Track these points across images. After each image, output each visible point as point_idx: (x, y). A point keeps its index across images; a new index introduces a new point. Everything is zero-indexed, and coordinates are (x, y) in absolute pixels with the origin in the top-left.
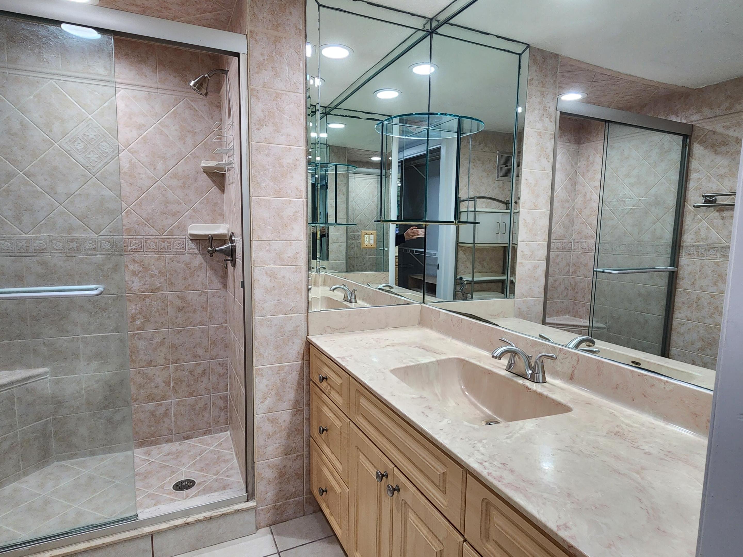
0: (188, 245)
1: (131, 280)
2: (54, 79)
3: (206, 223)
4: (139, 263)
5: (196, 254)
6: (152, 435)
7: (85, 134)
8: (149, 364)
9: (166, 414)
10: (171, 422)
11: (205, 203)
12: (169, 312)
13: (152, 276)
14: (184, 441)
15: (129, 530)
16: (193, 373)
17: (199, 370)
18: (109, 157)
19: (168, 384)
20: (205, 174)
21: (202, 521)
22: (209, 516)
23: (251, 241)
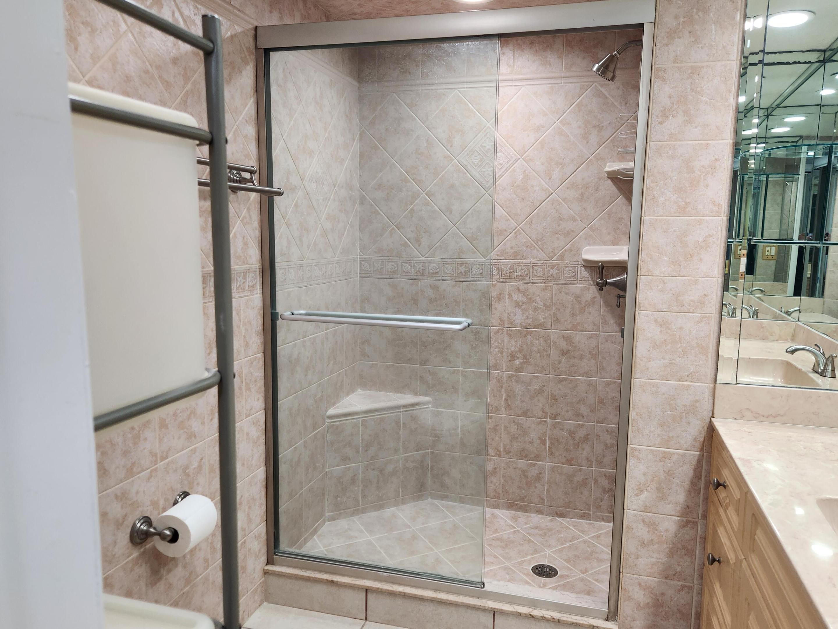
0: (581, 273)
1: (514, 312)
2: (458, 88)
3: (605, 245)
4: (524, 292)
5: (589, 284)
6: (522, 499)
7: (483, 145)
8: (525, 414)
9: (538, 478)
10: (544, 490)
11: (607, 218)
12: (551, 354)
13: (536, 309)
14: (556, 518)
15: (473, 597)
16: (573, 435)
17: (581, 433)
18: (503, 169)
19: (543, 442)
20: (609, 182)
21: (548, 620)
22: (558, 618)
23: (637, 276)
